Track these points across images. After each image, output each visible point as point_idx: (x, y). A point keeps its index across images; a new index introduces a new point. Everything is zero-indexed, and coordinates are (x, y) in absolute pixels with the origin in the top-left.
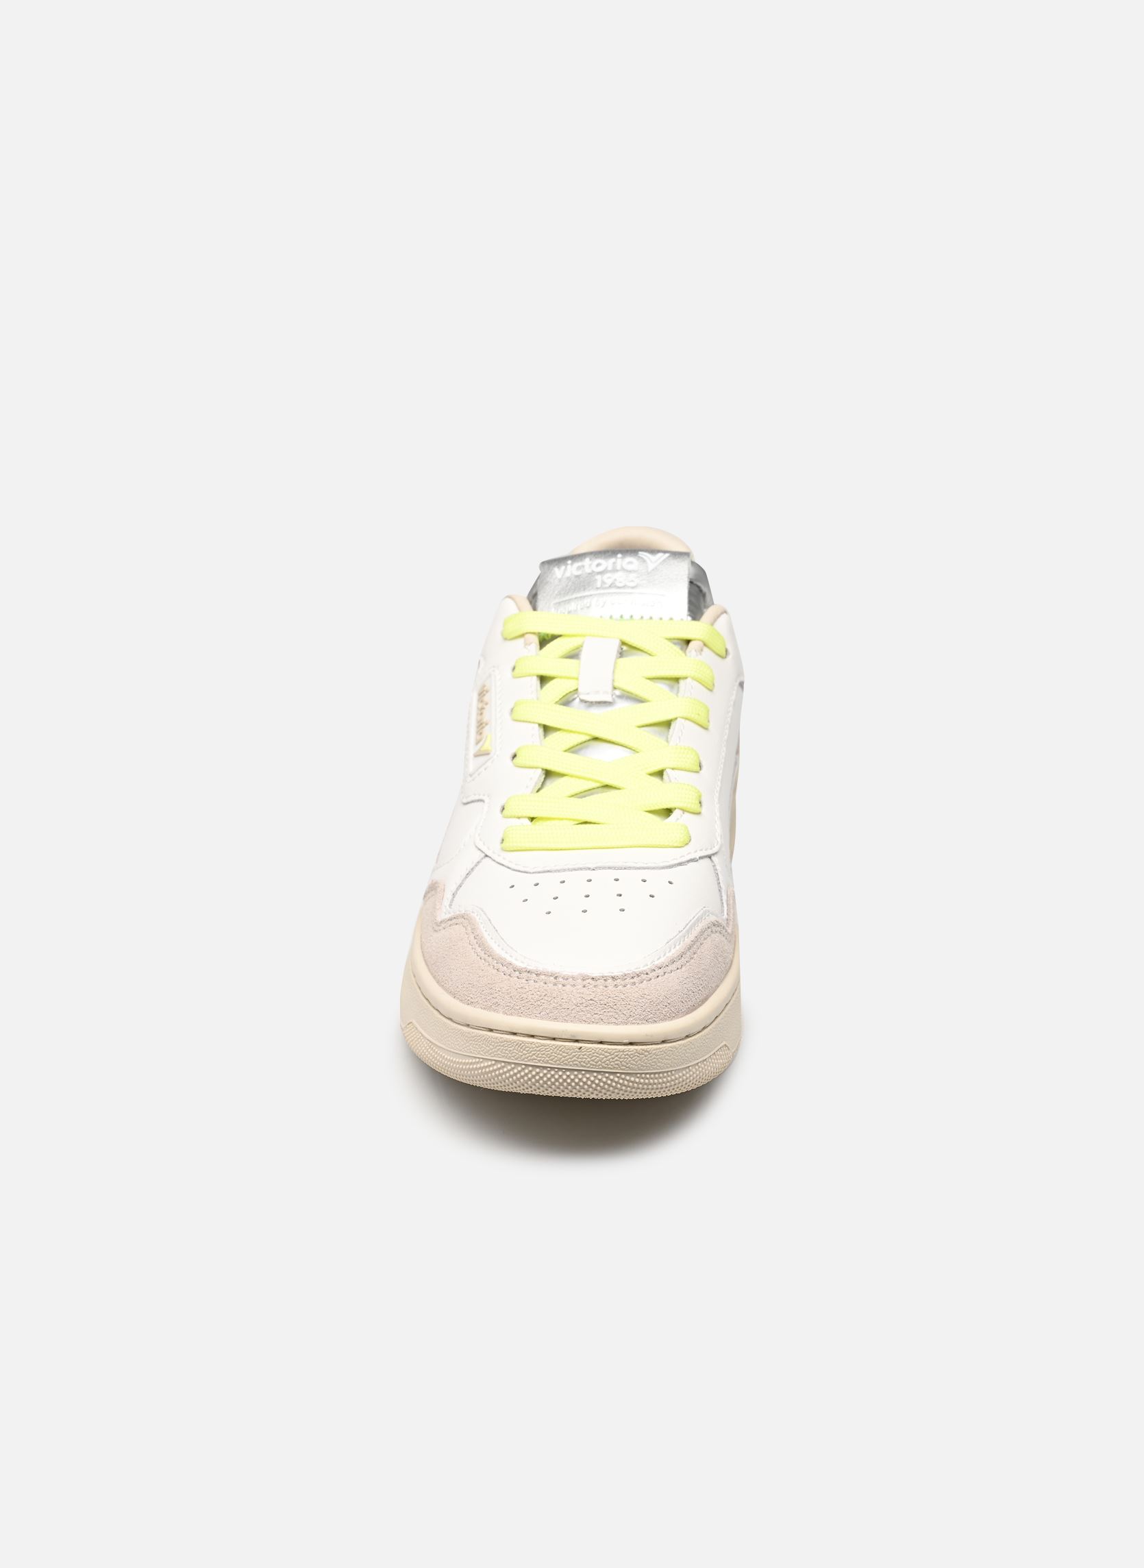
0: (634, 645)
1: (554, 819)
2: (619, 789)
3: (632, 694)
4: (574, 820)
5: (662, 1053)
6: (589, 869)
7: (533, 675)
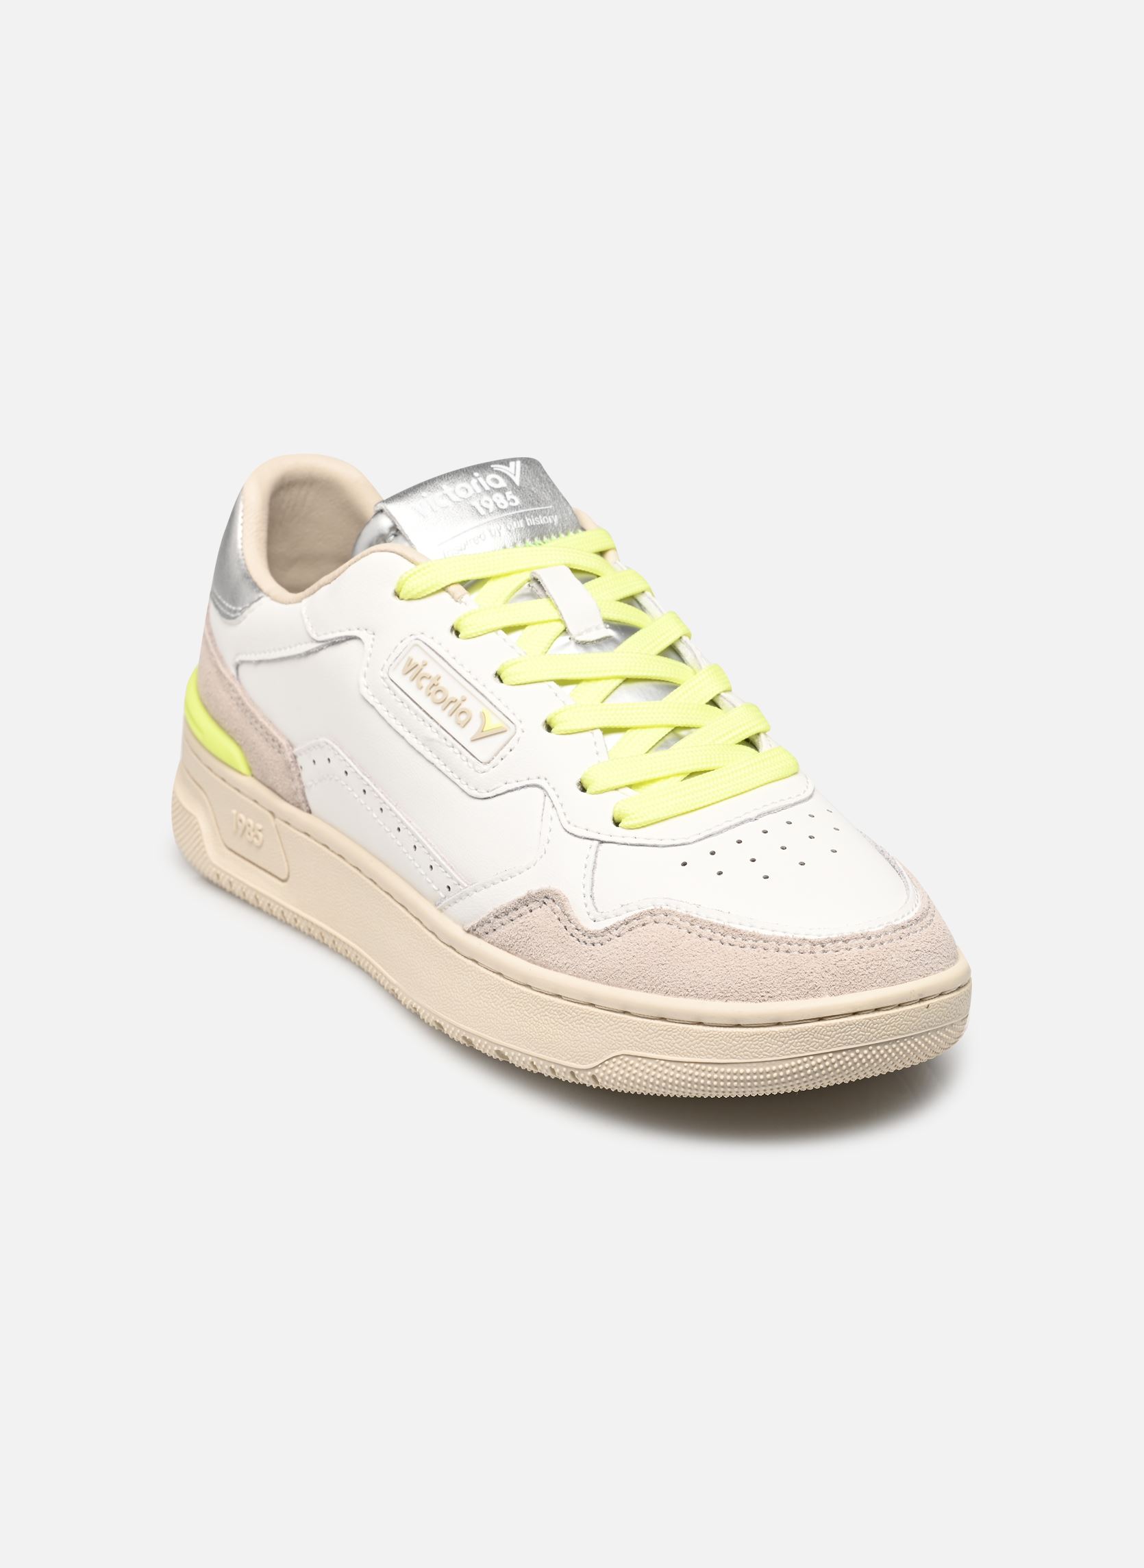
0: (579, 568)
1: (658, 779)
2: (698, 728)
3: (619, 622)
4: (678, 774)
5: (932, 1014)
6: (750, 820)
7: (499, 629)
